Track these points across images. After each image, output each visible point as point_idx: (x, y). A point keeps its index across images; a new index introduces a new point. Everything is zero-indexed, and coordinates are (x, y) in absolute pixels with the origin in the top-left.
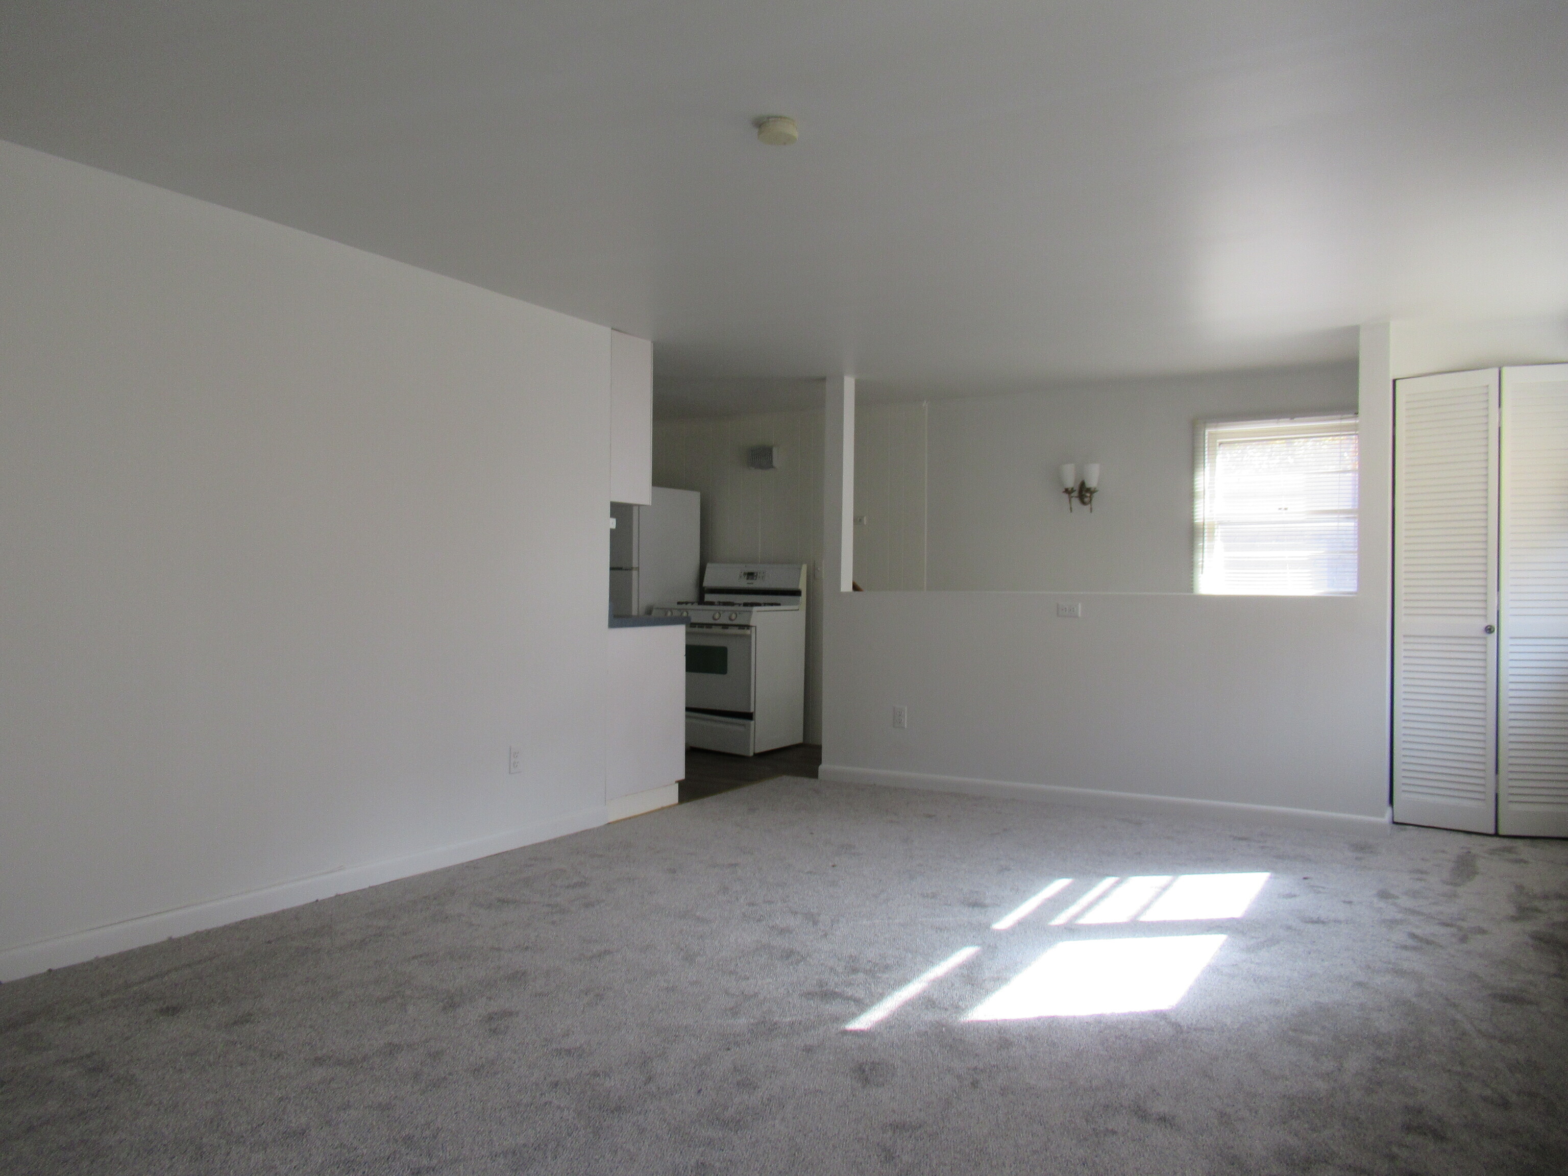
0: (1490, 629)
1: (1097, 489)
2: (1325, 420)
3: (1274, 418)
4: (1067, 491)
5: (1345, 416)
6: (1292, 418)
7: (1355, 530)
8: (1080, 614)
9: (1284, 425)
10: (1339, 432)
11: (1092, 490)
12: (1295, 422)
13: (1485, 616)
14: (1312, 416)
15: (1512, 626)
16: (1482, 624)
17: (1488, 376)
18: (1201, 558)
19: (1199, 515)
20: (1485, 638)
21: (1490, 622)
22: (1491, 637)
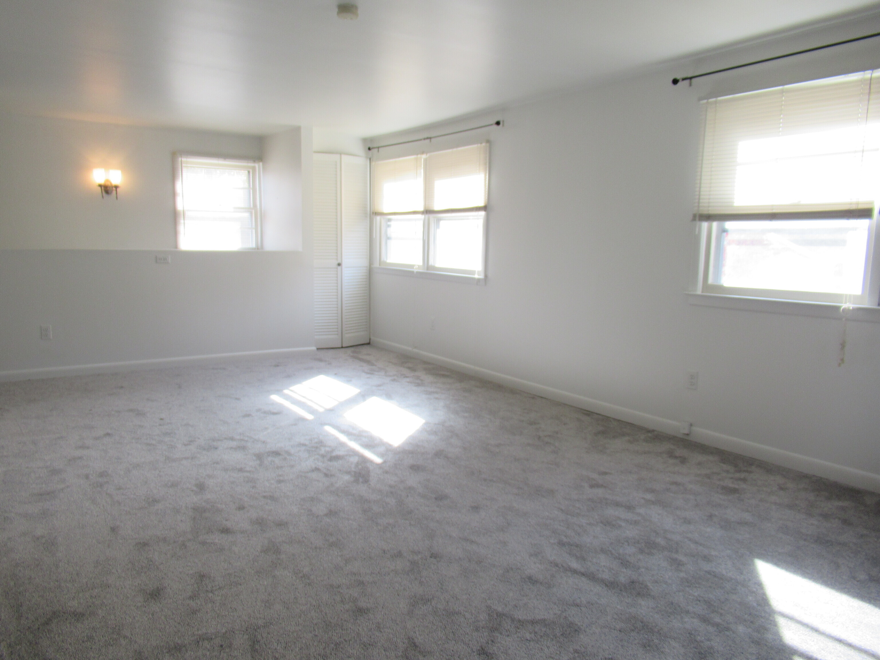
0: (340, 264)
2: (239, 162)
3: (217, 158)
4: (100, 185)
5: (250, 162)
6: (225, 159)
7: (248, 218)
8: (169, 262)
10: (242, 168)
11: (117, 186)
12: (227, 161)
13: (337, 259)
14: (239, 160)
15: (345, 262)
16: (337, 263)
17: (336, 157)
18: (181, 229)
19: (180, 205)
20: (337, 268)
21: (339, 261)
22: (339, 268)
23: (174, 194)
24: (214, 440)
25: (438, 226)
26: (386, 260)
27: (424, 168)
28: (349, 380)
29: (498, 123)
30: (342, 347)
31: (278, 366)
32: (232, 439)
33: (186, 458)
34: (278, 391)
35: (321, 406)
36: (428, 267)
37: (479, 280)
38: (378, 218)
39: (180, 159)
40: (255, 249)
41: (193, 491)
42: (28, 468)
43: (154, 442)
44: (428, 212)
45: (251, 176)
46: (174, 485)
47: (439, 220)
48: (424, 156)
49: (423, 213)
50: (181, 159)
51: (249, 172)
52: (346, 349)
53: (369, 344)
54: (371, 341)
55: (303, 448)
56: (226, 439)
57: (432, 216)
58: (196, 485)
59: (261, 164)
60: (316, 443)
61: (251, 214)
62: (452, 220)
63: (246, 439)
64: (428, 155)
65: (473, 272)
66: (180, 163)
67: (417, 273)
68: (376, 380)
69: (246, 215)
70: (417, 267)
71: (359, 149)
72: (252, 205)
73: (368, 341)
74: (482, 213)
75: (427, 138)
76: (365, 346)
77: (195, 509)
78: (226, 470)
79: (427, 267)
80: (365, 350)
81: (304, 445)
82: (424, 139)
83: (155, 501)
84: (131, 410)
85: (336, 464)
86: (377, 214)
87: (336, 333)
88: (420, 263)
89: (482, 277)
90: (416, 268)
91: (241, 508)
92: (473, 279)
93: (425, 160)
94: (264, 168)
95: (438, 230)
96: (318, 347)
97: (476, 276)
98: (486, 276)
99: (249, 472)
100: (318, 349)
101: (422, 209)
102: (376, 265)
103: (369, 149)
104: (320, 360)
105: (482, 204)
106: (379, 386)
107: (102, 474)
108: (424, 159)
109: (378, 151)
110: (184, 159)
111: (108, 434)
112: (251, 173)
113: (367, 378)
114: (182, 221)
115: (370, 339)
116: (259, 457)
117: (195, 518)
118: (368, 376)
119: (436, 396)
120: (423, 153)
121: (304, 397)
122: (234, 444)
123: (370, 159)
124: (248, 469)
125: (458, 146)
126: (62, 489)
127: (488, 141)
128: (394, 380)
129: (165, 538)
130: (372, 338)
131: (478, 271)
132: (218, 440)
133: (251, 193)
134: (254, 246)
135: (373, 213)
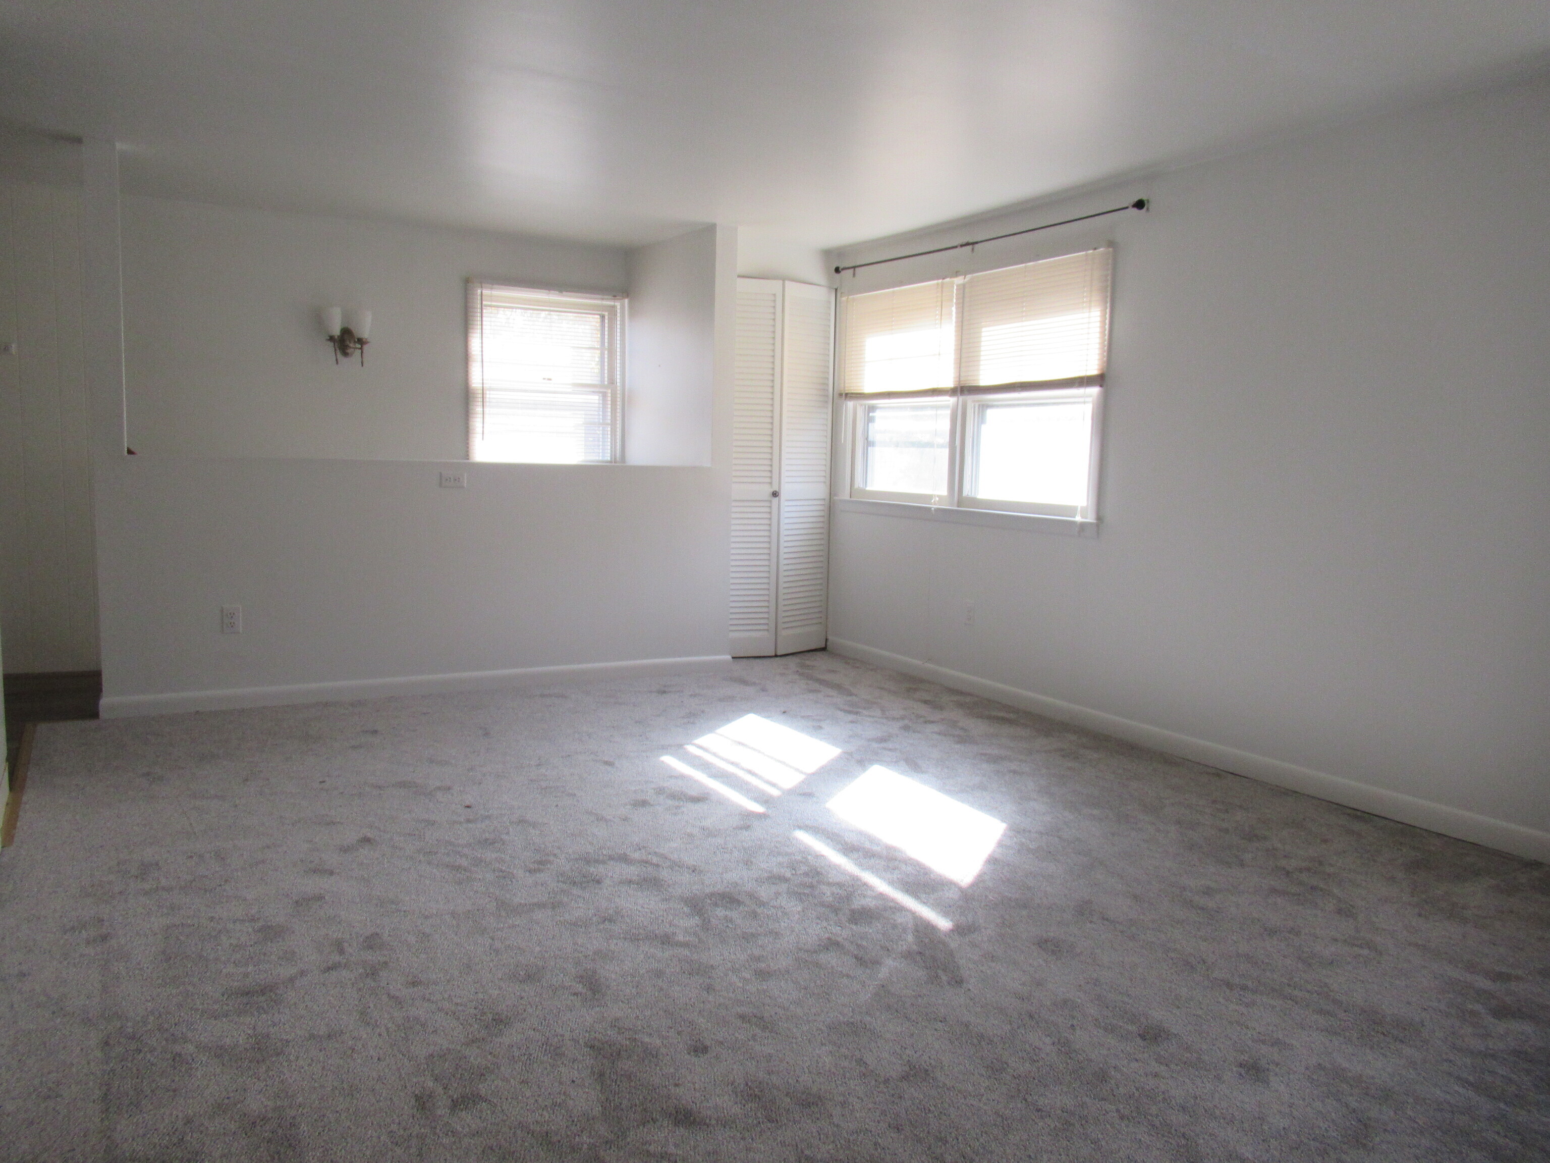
0: (776, 494)
1: (368, 340)
2: (586, 298)
3: (546, 289)
4: (331, 338)
5: (606, 297)
6: (561, 291)
7: (599, 403)
8: (465, 485)
9: (554, 297)
10: (591, 310)
11: (364, 340)
12: (564, 296)
13: (771, 483)
14: (587, 293)
15: (786, 491)
16: (769, 490)
17: (775, 286)
18: (477, 424)
19: (475, 380)
20: (771, 501)
21: (776, 488)
22: (775, 500)
23: (466, 358)
24: (588, 860)
25: (982, 420)
26: (864, 487)
27: (957, 304)
28: (816, 729)
29: (1140, 205)
30: (776, 656)
31: (665, 692)
32: (624, 859)
33: (541, 906)
34: (677, 749)
35: (773, 785)
36: (961, 501)
37: (1083, 526)
38: (850, 404)
39: (479, 291)
40: (611, 462)
41: (575, 994)
42: (212, 919)
43: (464, 863)
44: (963, 390)
45: (606, 325)
46: (531, 976)
47: (984, 407)
48: (959, 280)
49: (953, 392)
50: (482, 292)
51: (603, 317)
52: (784, 660)
53: (824, 649)
54: (828, 643)
55: (783, 887)
56: (611, 858)
57: (971, 399)
58: (580, 978)
59: (626, 301)
60: (806, 874)
61: (604, 395)
62: (1018, 405)
63: (655, 860)
64: (969, 277)
65: (1072, 510)
66: (479, 298)
67: (937, 510)
68: (870, 729)
69: (595, 399)
70: (937, 499)
71: (816, 272)
72: (606, 379)
73: (823, 646)
74: (1094, 391)
75: (967, 244)
76: (818, 653)
77: (595, 1047)
78: (634, 939)
79: (958, 500)
80: (820, 662)
81: (783, 879)
82: (962, 246)
83: (500, 1022)
84: (402, 785)
85: (872, 930)
86: (849, 396)
87: (766, 627)
88: (943, 491)
89: (1091, 519)
90: (934, 501)
91: (699, 1049)
92: (1073, 523)
93: (962, 288)
94: (631, 308)
95: (983, 427)
96: (734, 656)
97: (1078, 519)
98: (1099, 518)
99: (686, 945)
100: (733, 658)
101: (949, 382)
102: (844, 495)
103: (837, 270)
104: (744, 682)
105: (1093, 370)
106: (882, 740)
107: (372, 942)
108: (957, 286)
109: (854, 275)
110: (486, 292)
111: (366, 840)
112: (608, 319)
113: (852, 722)
114: (479, 409)
115: (827, 640)
116: (696, 905)
117: (602, 1075)
118: (851, 717)
119: (1013, 766)
120: (957, 274)
121: (732, 763)
122: (632, 871)
123: (836, 290)
124: (680, 938)
125: (1038, 257)
126: (292, 980)
127: (1111, 244)
128: (906, 728)
129: (547, 1133)
130: (830, 638)
131: (1082, 508)
132: (597, 861)
133: (606, 356)
134: (608, 458)
135: (841, 395)
